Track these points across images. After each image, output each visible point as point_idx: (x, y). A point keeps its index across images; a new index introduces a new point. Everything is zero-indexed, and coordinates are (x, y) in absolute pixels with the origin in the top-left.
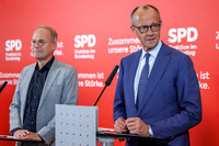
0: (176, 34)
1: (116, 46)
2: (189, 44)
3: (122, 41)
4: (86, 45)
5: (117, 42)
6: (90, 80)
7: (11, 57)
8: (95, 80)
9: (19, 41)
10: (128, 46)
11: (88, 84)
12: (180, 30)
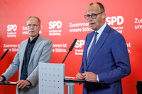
0: (110, 20)
1: (74, 28)
2: (118, 26)
3: (78, 25)
4: (56, 27)
5: (75, 25)
6: (58, 48)
7: (10, 35)
8: (61, 48)
9: (15, 25)
10: (81, 27)
11: (57, 51)
12: (113, 18)
